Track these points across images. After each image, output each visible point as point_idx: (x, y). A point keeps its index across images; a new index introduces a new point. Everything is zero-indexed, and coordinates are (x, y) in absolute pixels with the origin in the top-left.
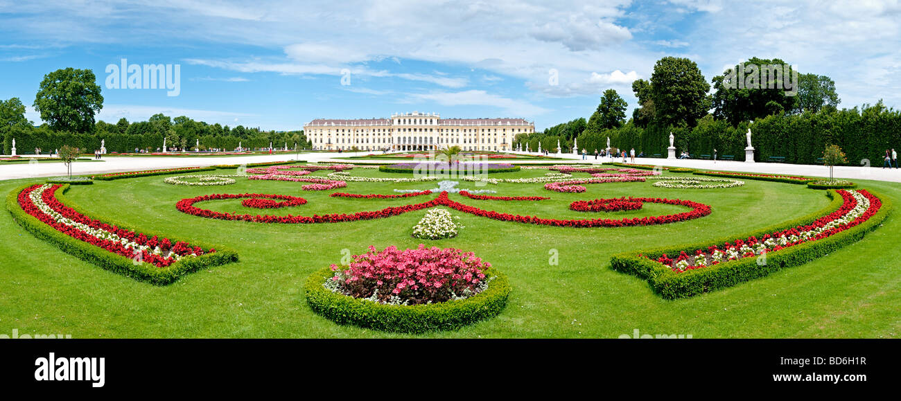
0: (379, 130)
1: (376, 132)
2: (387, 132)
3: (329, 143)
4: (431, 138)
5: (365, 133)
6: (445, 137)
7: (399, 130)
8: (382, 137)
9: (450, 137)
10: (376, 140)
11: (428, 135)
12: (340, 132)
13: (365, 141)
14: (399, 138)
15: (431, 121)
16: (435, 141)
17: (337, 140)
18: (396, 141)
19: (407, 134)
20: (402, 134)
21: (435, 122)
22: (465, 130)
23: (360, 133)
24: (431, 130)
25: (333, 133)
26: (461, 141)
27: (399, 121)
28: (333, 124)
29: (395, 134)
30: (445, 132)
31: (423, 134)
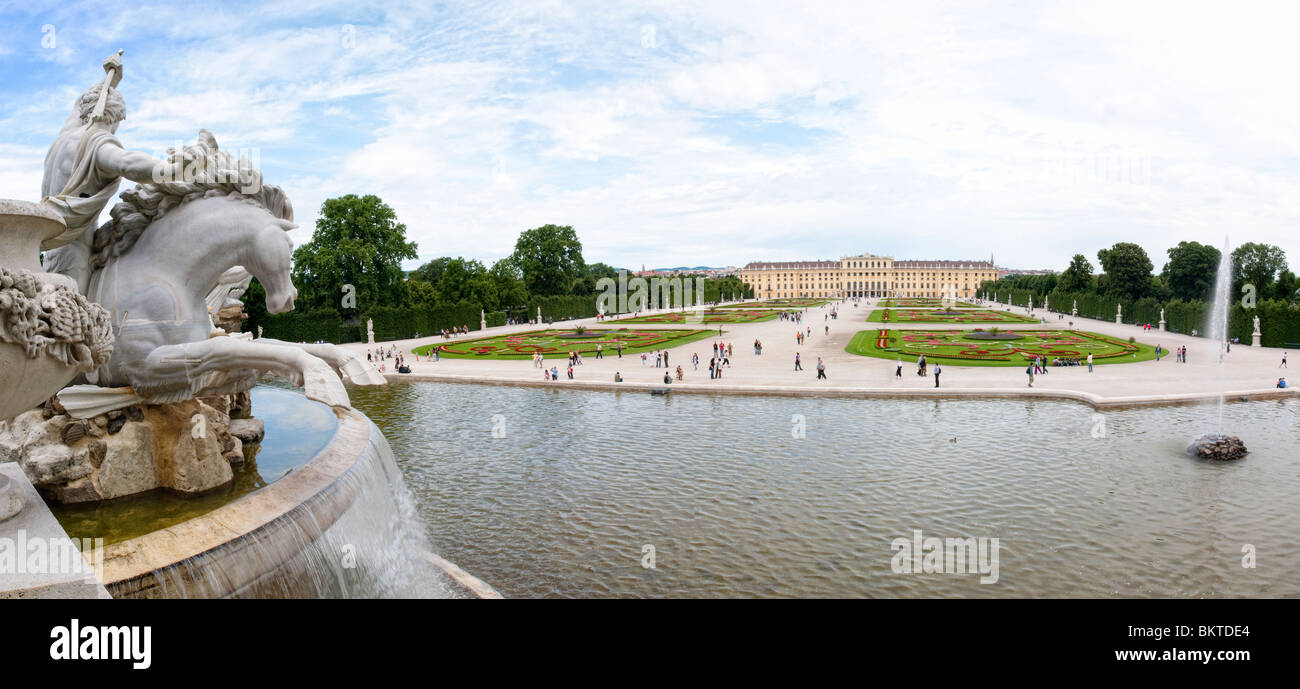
0: (826, 274)
1: (823, 277)
2: (835, 276)
3: (769, 289)
4: (885, 284)
5: (809, 277)
6: (900, 282)
7: (849, 274)
8: (829, 282)
9: (906, 282)
10: (823, 286)
11: (882, 279)
12: (782, 277)
13: (810, 286)
14: (849, 284)
15: (885, 264)
16: (889, 287)
17: (779, 286)
18: (845, 287)
19: (858, 279)
20: (852, 279)
21: (889, 265)
22: (922, 274)
23: (804, 277)
24: (885, 274)
25: (774, 278)
26: (918, 286)
27: (849, 264)
28: (773, 268)
29: (844, 280)
30: (900, 276)
31: (876, 279)
